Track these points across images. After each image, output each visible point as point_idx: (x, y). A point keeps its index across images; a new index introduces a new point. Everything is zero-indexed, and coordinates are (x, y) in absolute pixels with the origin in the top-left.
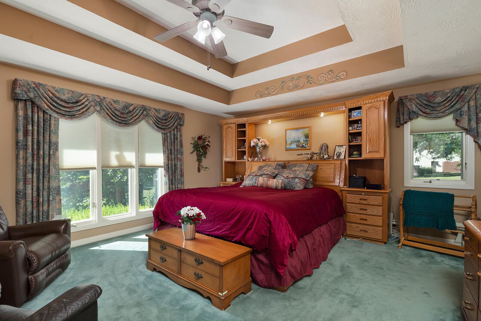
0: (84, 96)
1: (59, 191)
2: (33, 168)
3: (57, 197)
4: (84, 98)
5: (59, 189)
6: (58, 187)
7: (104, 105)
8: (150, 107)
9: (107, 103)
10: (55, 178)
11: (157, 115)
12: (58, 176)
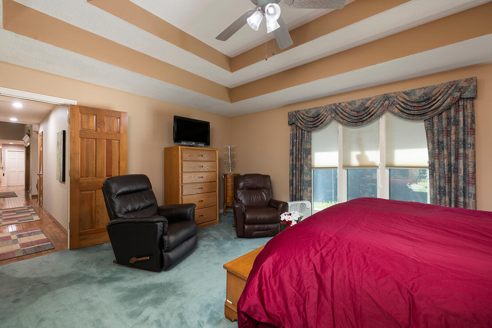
0: (323, 109)
1: (310, 184)
2: (296, 167)
3: (309, 188)
4: (324, 110)
5: (310, 182)
6: (310, 181)
7: (339, 110)
8: (395, 93)
9: (341, 107)
10: (308, 174)
11: (408, 98)
12: (309, 172)
